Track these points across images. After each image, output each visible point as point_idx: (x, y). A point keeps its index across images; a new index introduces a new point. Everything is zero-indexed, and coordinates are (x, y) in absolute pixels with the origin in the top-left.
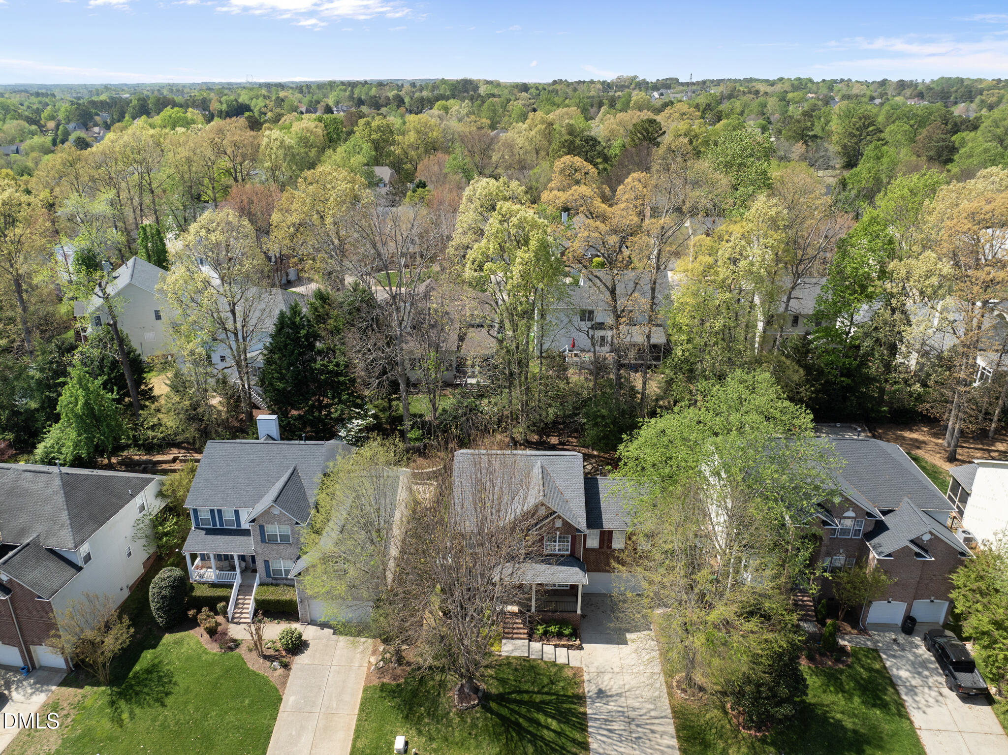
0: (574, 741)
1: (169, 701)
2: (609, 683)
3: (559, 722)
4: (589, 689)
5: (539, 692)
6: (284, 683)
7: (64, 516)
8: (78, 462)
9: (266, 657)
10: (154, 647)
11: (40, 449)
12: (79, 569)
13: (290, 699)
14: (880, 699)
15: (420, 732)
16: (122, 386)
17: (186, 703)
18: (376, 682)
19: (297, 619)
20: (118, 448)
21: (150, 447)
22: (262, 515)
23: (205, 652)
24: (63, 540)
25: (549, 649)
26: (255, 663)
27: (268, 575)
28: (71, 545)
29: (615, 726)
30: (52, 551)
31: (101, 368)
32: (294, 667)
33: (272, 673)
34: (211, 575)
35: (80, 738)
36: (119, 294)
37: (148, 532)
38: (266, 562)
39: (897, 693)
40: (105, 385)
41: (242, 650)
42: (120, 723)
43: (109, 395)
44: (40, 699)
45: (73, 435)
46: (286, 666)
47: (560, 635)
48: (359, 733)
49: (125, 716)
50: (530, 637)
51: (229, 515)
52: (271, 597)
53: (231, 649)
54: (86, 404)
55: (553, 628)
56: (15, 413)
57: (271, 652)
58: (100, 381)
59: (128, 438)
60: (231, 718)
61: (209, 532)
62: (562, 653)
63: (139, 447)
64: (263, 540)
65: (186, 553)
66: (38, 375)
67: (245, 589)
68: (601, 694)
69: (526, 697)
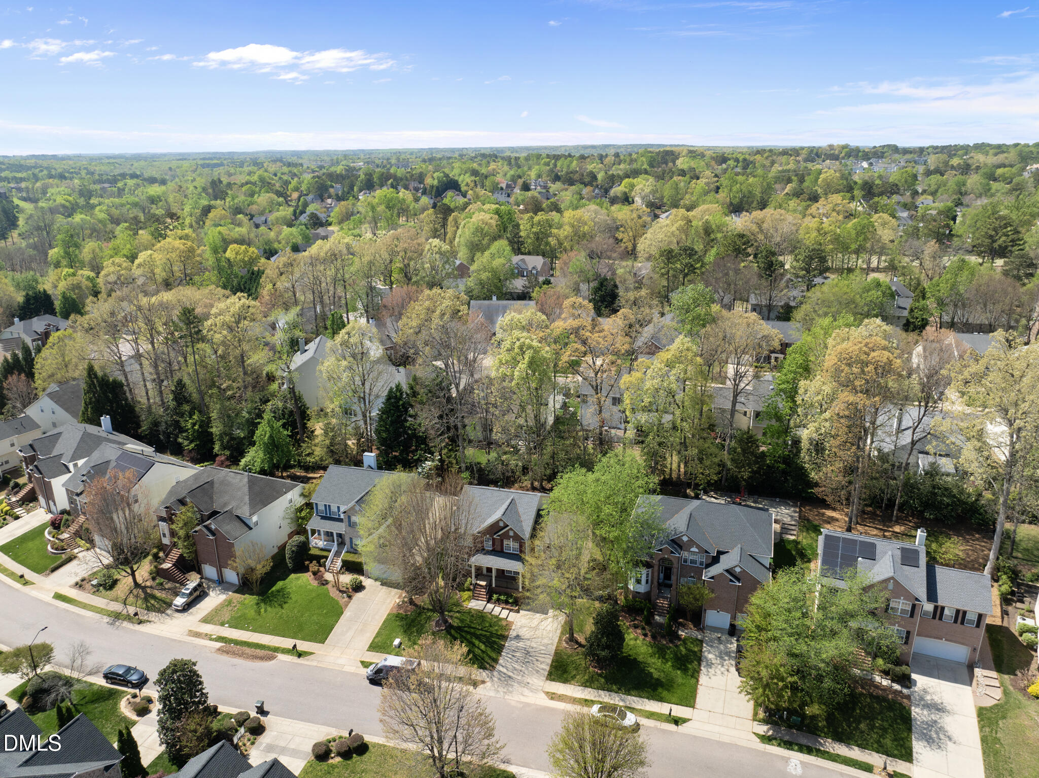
0: (490, 657)
1: (285, 606)
2: (523, 632)
3: (486, 646)
4: (513, 634)
5: (482, 630)
6: (347, 606)
7: (247, 498)
8: (262, 472)
9: (340, 591)
10: (284, 579)
11: (243, 462)
12: (251, 529)
13: (347, 614)
14: (685, 665)
15: (409, 640)
16: (294, 427)
17: (294, 608)
18: (395, 612)
19: (363, 575)
20: (287, 467)
21: (307, 468)
22: (350, 510)
23: (310, 584)
24: (244, 512)
25: (497, 610)
26: (334, 593)
27: (352, 547)
28: (248, 514)
29: (517, 654)
30: (238, 517)
31: (283, 415)
32: (354, 598)
33: (342, 599)
34: (321, 544)
35: (240, 617)
36: (296, 370)
37: (292, 516)
38: (351, 539)
39: (700, 665)
40: (284, 426)
41: (329, 586)
42: (259, 613)
43: (286, 432)
44: (223, 597)
45: (261, 455)
46: (350, 597)
47: (507, 602)
48: (378, 634)
49: (262, 610)
50: (489, 601)
51: (334, 509)
52: (351, 559)
53: (323, 585)
54: (271, 436)
55: (502, 597)
56: (232, 439)
57: (344, 589)
58: (280, 423)
59: (295, 461)
60: (315, 618)
61: (323, 518)
62: (504, 614)
63: (301, 467)
64: (350, 525)
65: (309, 528)
66: (247, 416)
67: (338, 554)
68: (518, 637)
69: (472, 630)
